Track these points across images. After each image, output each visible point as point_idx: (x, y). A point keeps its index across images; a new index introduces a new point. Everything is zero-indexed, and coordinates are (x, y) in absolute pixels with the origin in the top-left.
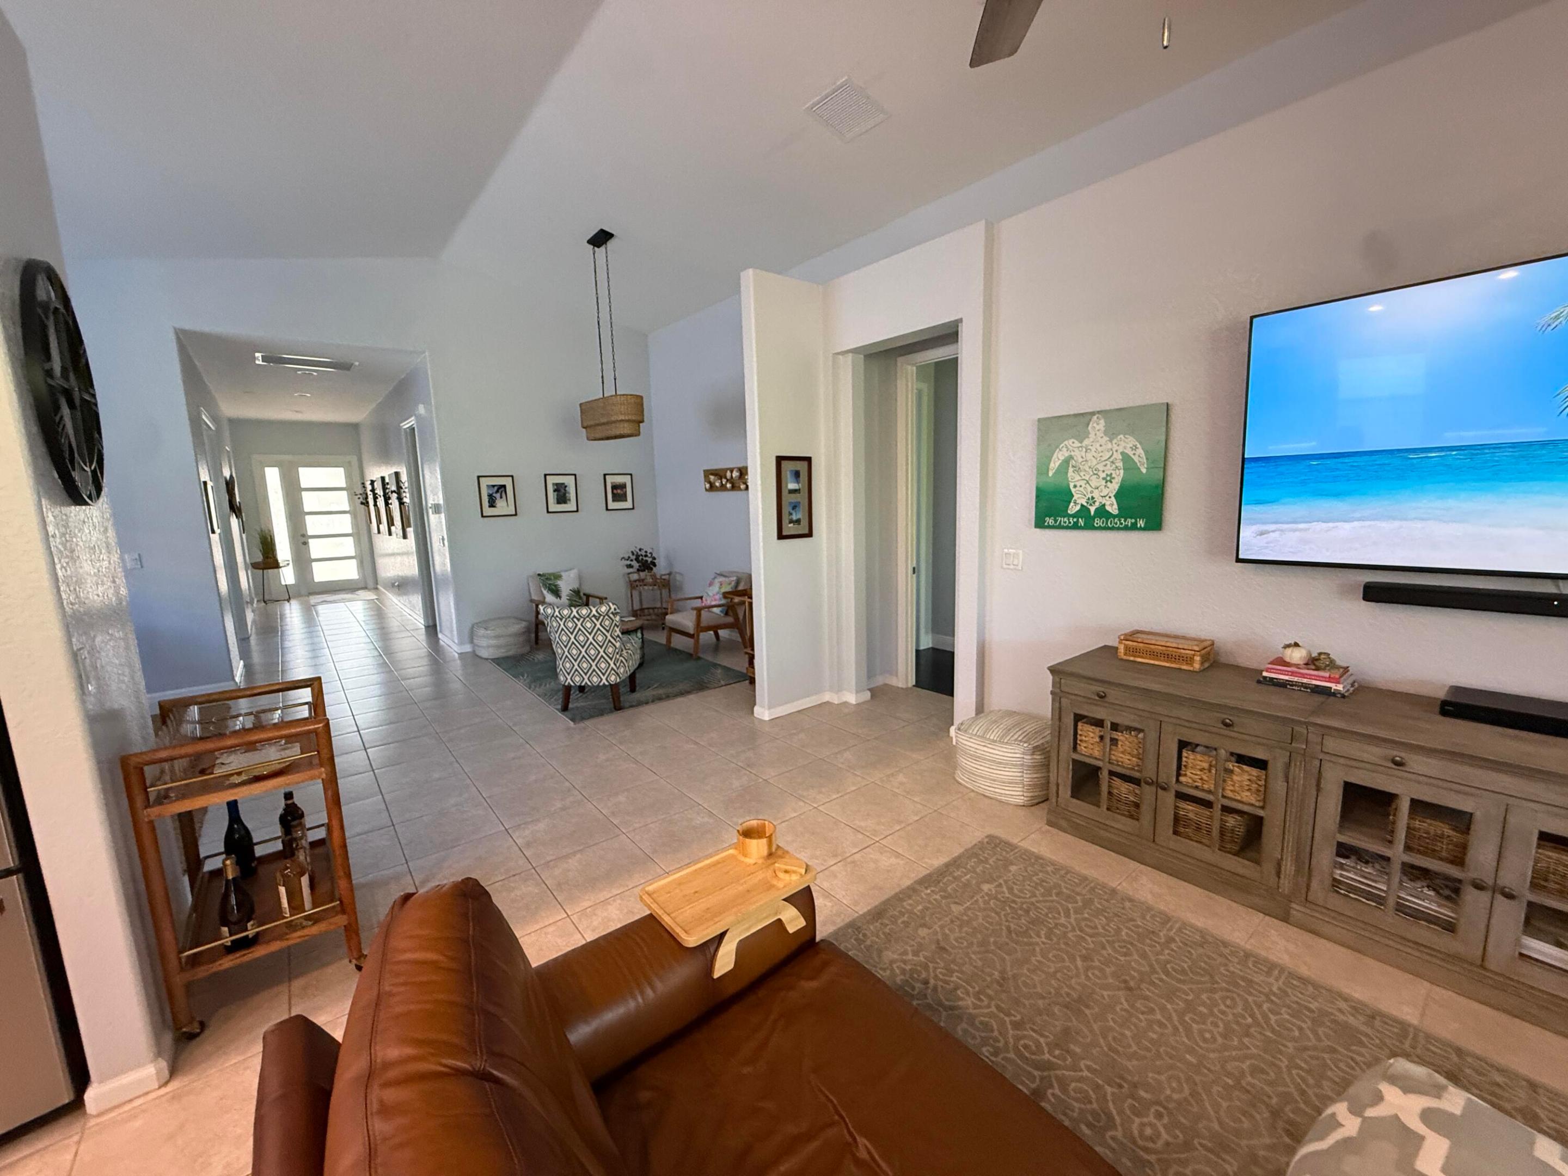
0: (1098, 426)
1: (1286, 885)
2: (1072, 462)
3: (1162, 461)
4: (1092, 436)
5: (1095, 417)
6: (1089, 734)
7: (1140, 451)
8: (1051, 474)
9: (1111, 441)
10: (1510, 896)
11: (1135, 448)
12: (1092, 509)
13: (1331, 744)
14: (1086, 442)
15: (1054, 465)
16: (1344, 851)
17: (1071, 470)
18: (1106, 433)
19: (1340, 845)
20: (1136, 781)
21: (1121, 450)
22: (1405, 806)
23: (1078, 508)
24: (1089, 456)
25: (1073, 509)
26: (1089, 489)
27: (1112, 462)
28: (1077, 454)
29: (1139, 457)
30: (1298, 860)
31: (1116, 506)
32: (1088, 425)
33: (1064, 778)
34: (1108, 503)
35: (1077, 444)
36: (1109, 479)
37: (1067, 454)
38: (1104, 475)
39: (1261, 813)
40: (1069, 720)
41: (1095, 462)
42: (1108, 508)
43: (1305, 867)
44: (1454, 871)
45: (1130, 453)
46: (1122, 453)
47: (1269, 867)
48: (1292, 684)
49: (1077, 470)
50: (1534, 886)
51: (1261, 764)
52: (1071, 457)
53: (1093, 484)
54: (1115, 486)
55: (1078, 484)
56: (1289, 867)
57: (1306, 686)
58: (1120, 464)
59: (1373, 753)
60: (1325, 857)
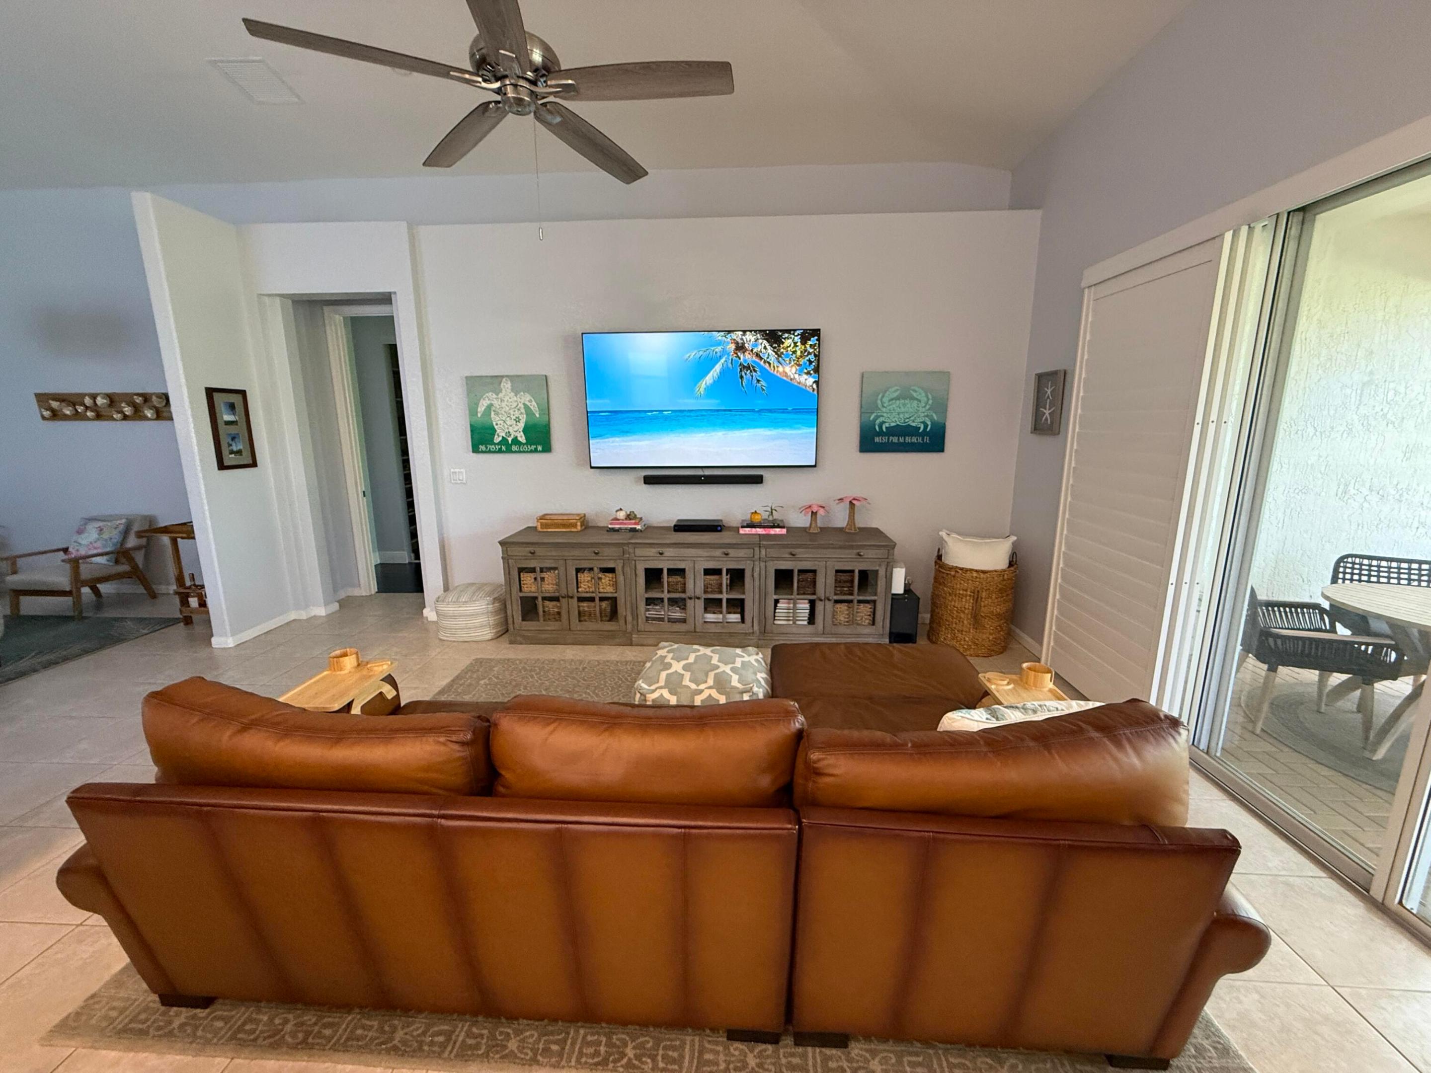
0: (506, 385)
1: (629, 627)
2: (493, 408)
3: (547, 410)
4: (504, 391)
5: (504, 380)
6: (528, 578)
7: (534, 403)
8: (479, 415)
9: (516, 395)
10: (698, 598)
11: (530, 401)
12: (510, 440)
13: (639, 552)
14: (501, 395)
15: (481, 409)
16: (649, 601)
17: (493, 413)
18: (512, 390)
19: (647, 599)
20: (556, 599)
21: (522, 402)
22: (665, 572)
23: (500, 438)
24: (504, 405)
25: (497, 440)
26: (506, 426)
27: (519, 410)
28: (496, 403)
29: (534, 406)
30: (632, 614)
31: (524, 437)
32: (500, 383)
33: (516, 611)
34: (519, 435)
35: (494, 396)
36: (518, 420)
37: (489, 402)
38: (514, 417)
39: (615, 595)
40: (515, 573)
41: (507, 409)
42: (519, 439)
43: (635, 617)
44: (683, 596)
45: (529, 404)
46: (524, 404)
47: (622, 622)
48: (620, 529)
49: (497, 414)
50: (705, 592)
51: (612, 570)
52: (492, 405)
53: (509, 422)
54: (522, 425)
55: (499, 423)
56: (629, 618)
57: (626, 529)
58: (523, 411)
59: (652, 552)
60: (642, 605)
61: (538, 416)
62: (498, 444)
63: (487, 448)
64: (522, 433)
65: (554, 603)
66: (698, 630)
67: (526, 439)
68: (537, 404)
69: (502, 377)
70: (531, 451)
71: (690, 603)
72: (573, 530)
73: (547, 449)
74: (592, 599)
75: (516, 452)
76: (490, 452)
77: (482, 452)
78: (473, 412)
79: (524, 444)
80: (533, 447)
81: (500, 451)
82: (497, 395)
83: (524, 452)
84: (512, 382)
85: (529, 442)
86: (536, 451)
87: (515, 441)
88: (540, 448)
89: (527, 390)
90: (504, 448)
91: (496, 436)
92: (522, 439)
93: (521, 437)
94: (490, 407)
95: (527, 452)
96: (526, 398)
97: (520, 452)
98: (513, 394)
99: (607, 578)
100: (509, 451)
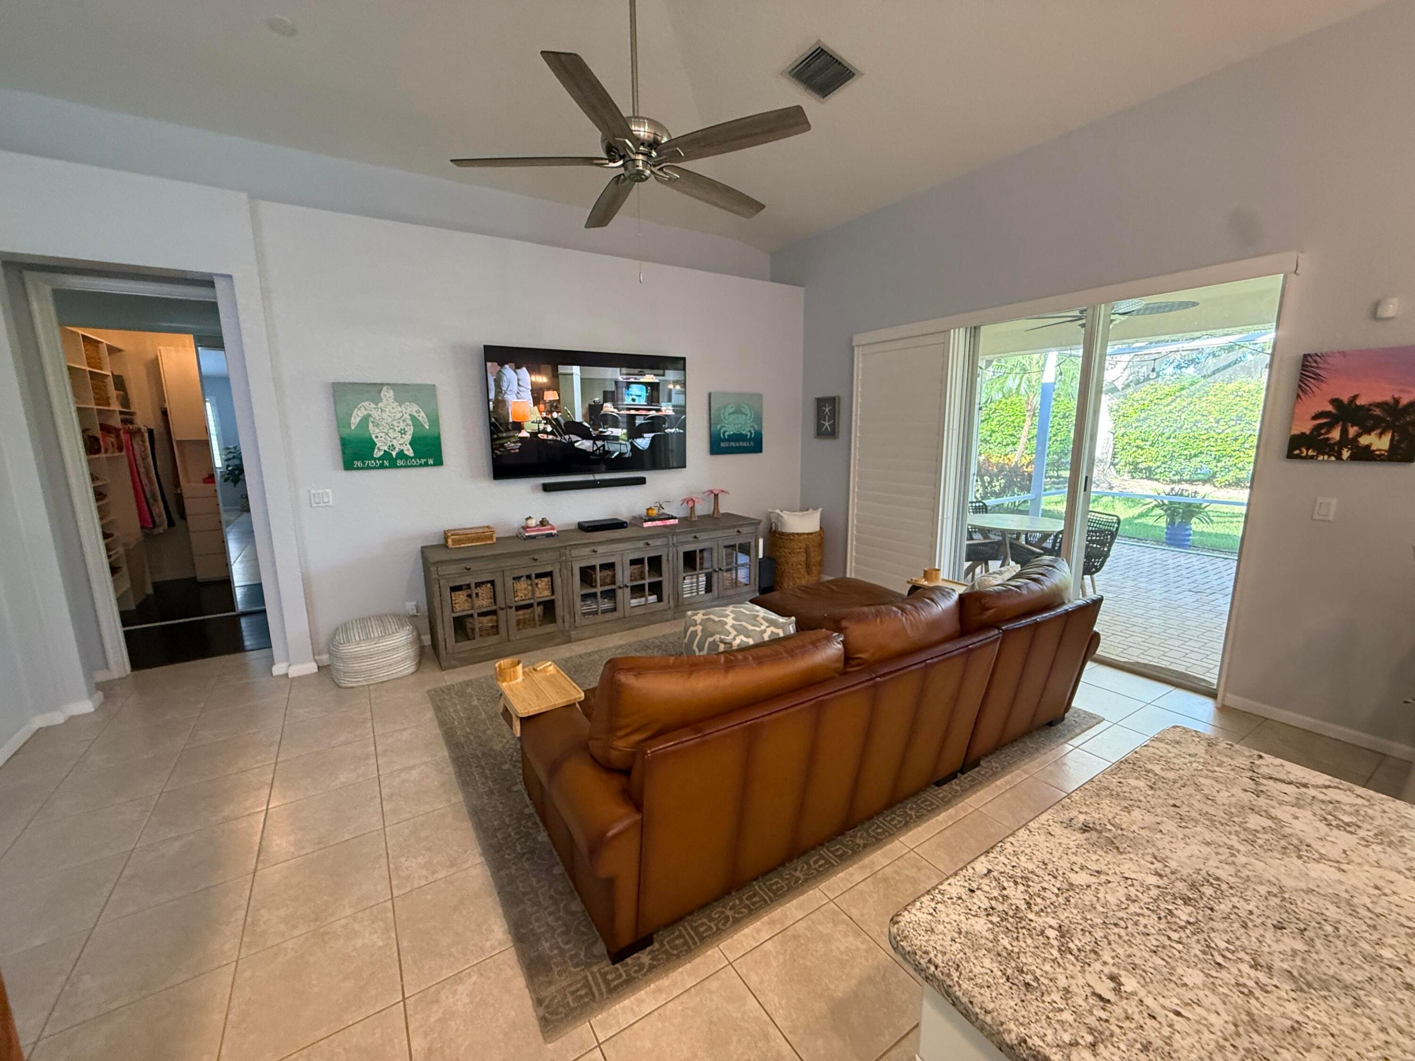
0: (388, 395)
1: (567, 624)
2: (371, 419)
4: (384, 400)
5: (385, 388)
6: (461, 596)
7: (422, 414)
8: (353, 427)
9: (400, 406)
10: (627, 587)
11: (417, 412)
12: (394, 454)
13: (575, 553)
14: (380, 405)
15: (355, 420)
16: (585, 597)
17: (371, 425)
18: (395, 399)
19: (582, 595)
20: (494, 613)
21: (409, 411)
22: (598, 568)
23: (382, 453)
24: (385, 415)
25: (377, 454)
26: (389, 439)
27: (404, 421)
28: (376, 414)
29: (422, 417)
30: (570, 613)
31: (411, 451)
32: (380, 392)
33: (447, 633)
34: (405, 449)
35: (373, 405)
36: (403, 432)
37: (365, 413)
38: (399, 429)
39: (553, 597)
40: (447, 594)
41: (390, 420)
42: (406, 452)
43: (573, 614)
44: (613, 587)
45: (416, 415)
46: (410, 415)
47: (560, 621)
48: (538, 535)
49: (377, 426)
50: (631, 581)
51: (549, 574)
52: (369, 415)
53: (392, 434)
54: (408, 437)
55: (379, 435)
56: (567, 617)
57: (542, 535)
58: (410, 422)
59: (586, 551)
60: (578, 602)
61: (427, 427)
62: (379, 459)
63: (364, 464)
64: (408, 446)
65: (490, 617)
66: (627, 615)
67: (414, 453)
68: (427, 416)
69: (383, 385)
70: (421, 465)
71: (619, 592)
72: (489, 542)
73: (439, 462)
74: (530, 606)
75: (401, 466)
76: (369, 468)
77: (358, 468)
78: (342, 421)
79: (412, 458)
80: (423, 461)
81: (382, 467)
82: (377, 404)
83: (411, 466)
84: (394, 391)
85: (417, 455)
86: (426, 464)
87: (401, 455)
88: (431, 461)
89: (415, 401)
90: (386, 463)
91: (376, 450)
92: (410, 452)
93: (408, 450)
94: (366, 419)
95: (416, 466)
96: (413, 408)
97: (407, 466)
98: (396, 404)
99: (543, 583)
100: (393, 465)
